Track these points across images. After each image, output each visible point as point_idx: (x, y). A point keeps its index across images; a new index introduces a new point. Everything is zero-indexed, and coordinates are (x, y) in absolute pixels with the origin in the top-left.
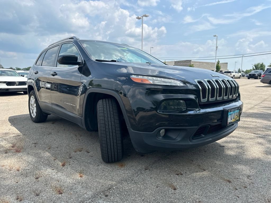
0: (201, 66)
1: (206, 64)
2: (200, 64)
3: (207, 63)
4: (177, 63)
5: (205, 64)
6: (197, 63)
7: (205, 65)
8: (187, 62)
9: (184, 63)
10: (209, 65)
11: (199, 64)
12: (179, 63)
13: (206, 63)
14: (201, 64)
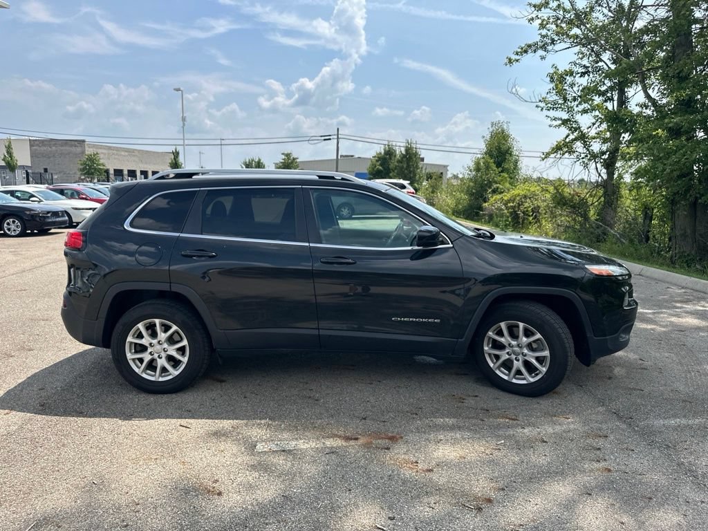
0: (115, 159)
1: (126, 154)
2: (111, 151)
3: (130, 152)
4: (38, 145)
5: (123, 153)
6: (101, 148)
7: (124, 156)
8: (71, 146)
9: (62, 146)
10: (134, 156)
11: (109, 154)
12: (45, 145)
13: (126, 151)
14: (113, 154)
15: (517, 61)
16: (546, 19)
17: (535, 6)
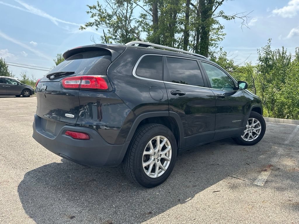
15: (85, 28)
16: (95, 14)
17: (90, 7)
